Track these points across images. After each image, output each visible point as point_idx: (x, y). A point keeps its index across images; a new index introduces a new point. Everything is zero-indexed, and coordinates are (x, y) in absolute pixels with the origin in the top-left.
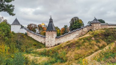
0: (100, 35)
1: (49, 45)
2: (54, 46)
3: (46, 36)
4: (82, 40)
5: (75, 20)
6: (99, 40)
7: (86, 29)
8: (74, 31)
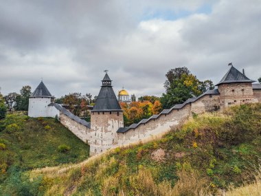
1: (97, 152)
3: (92, 127)
7: (200, 104)
8: (165, 111)
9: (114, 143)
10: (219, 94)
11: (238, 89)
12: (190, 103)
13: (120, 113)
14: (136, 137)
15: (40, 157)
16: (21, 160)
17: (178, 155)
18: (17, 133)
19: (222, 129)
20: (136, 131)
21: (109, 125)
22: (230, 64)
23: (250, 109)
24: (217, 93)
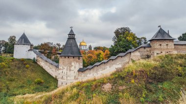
1: (63, 84)
7: (137, 54)
8: (112, 57)
9: (76, 78)
10: (151, 47)
11: (164, 44)
12: (130, 52)
13: (80, 58)
14: (92, 75)
15: (22, 87)
16: (8, 89)
17: (121, 88)
18: (5, 69)
19: (152, 71)
20: (91, 71)
21: (72, 66)
22: (159, 26)
23: (172, 58)
24: (149, 46)
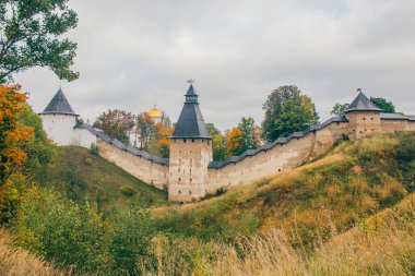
0: (381, 157)
1: (183, 194)
2: (202, 199)
3: (171, 161)
4: (319, 177)
5: (287, 97)
6: (378, 175)
7: (327, 133)
8: (281, 140)
10: (347, 121)
11: (368, 117)
12: (314, 131)
13: (210, 141)
14: (239, 172)
20: (238, 165)
21: (202, 157)
22: (359, 90)
24: (345, 120)
